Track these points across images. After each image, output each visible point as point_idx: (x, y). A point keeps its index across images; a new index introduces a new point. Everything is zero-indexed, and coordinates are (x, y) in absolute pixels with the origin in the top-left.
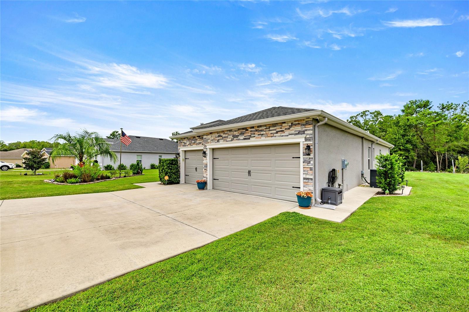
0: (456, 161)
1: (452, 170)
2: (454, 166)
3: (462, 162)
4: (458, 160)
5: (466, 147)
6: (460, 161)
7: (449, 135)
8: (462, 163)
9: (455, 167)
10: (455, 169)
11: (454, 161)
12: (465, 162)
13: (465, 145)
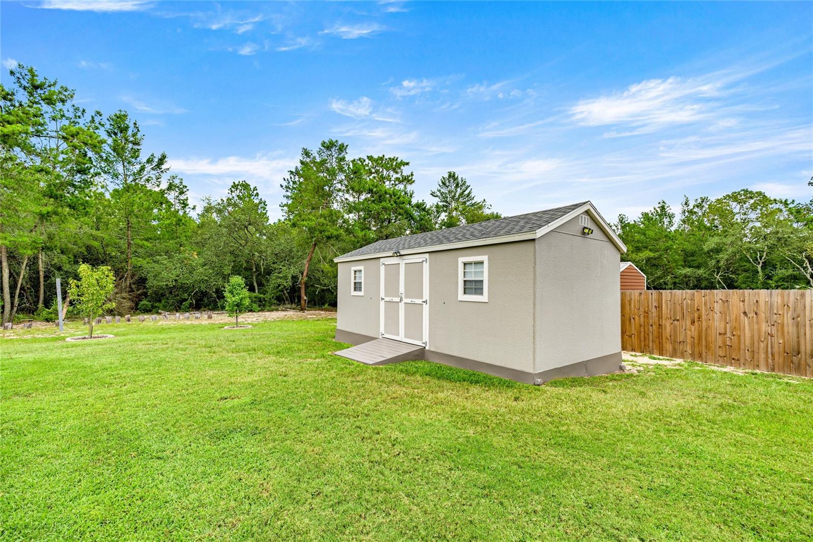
0: (71, 281)
1: (56, 313)
2: (64, 298)
3: (93, 285)
4: (79, 280)
5: (96, 244)
6: (84, 283)
7: (51, 191)
8: (92, 290)
9: (67, 303)
10: (65, 310)
11: (65, 285)
12: (102, 288)
13: (95, 238)
